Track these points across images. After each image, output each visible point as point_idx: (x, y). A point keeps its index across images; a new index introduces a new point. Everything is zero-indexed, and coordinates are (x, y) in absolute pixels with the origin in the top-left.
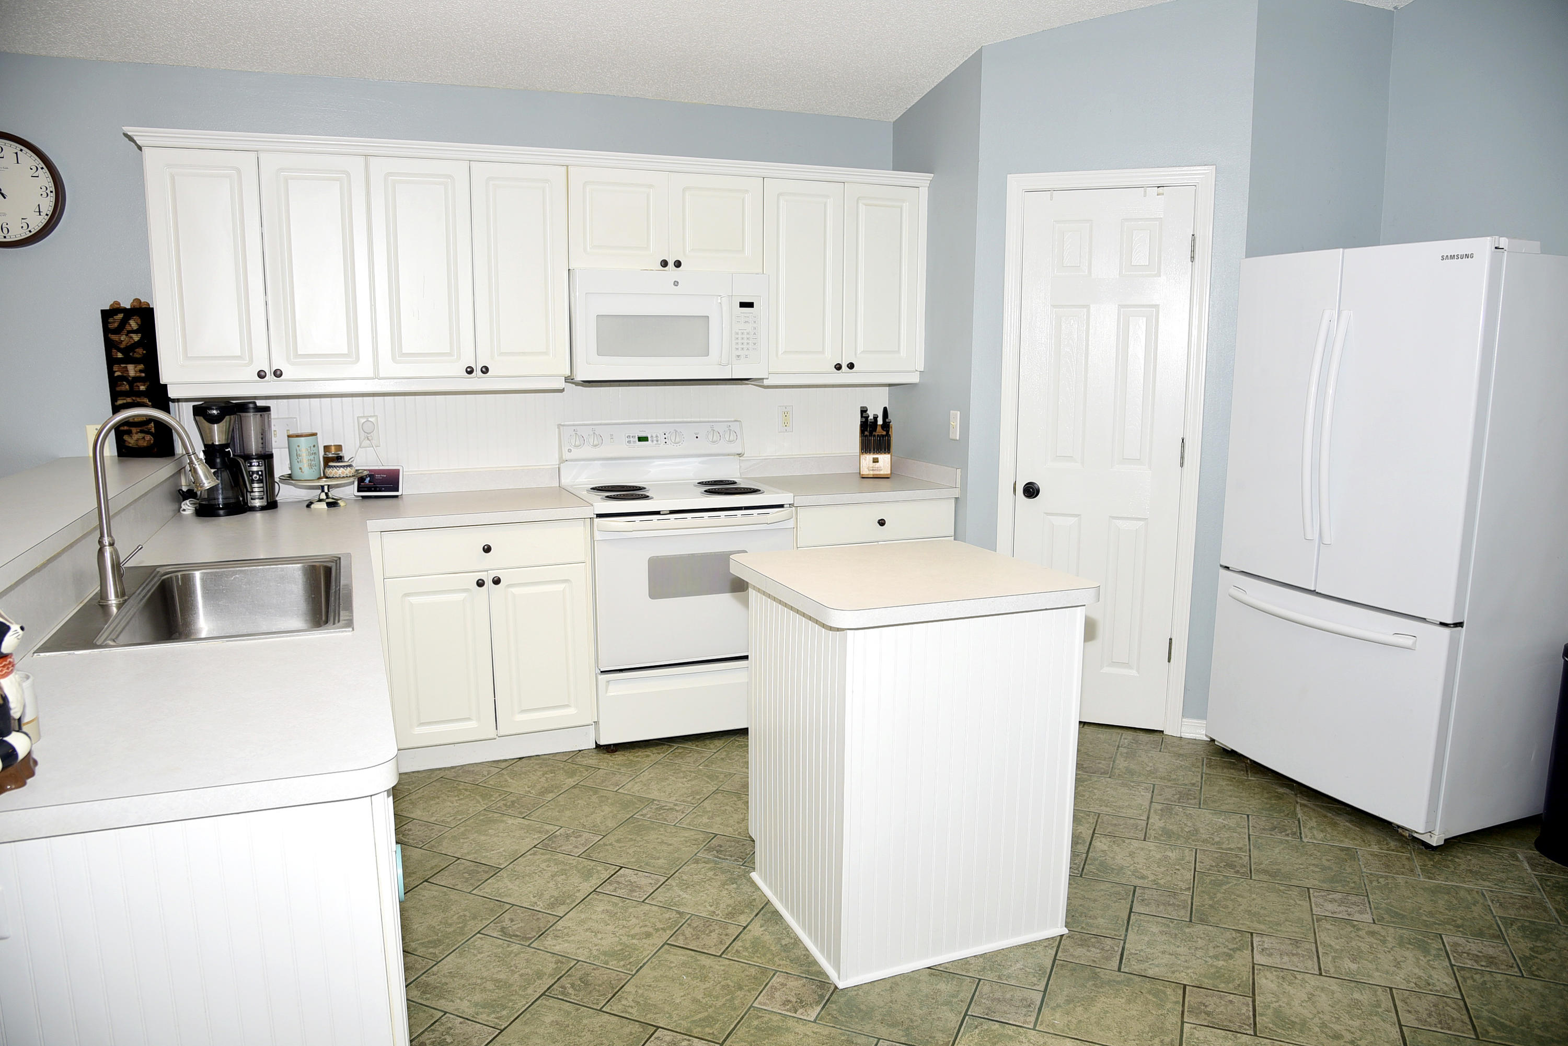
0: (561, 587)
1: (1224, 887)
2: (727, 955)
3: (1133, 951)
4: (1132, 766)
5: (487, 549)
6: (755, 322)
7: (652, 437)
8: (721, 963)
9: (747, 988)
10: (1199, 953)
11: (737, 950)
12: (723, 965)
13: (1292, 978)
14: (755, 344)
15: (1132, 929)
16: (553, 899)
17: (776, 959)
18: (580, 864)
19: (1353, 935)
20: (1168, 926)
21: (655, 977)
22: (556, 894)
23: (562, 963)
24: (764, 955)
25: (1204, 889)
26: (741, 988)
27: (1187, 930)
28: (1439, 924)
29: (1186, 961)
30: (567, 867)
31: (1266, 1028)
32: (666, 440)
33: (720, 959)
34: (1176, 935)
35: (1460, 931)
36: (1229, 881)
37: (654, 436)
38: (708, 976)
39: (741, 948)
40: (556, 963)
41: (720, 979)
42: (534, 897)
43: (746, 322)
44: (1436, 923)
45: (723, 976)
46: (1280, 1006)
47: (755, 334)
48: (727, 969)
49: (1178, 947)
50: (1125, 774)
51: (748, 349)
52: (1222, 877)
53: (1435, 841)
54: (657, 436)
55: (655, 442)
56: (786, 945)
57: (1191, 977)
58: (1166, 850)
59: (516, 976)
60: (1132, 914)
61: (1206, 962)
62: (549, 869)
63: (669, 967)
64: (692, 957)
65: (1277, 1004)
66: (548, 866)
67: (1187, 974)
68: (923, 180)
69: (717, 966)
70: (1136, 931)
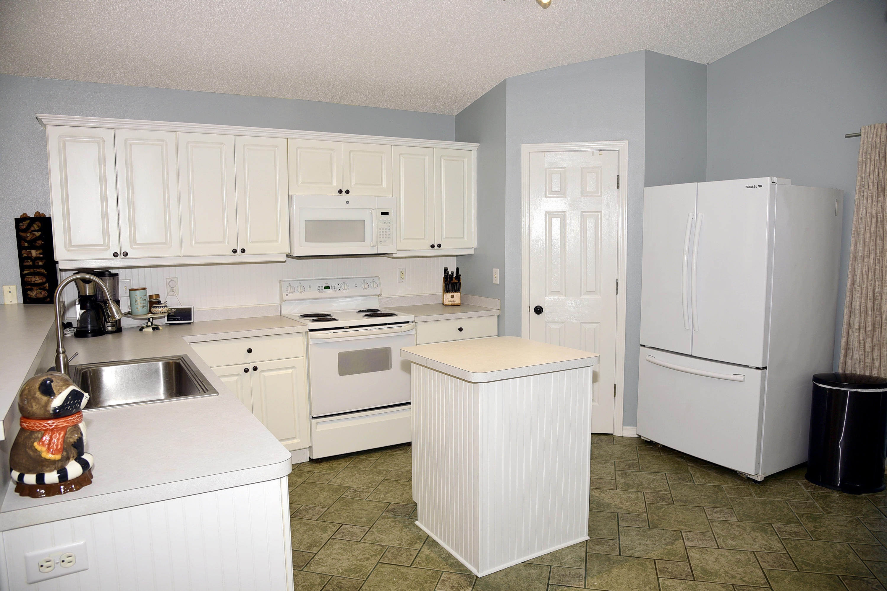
0: (290, 371)
1: (662, 510)
2: (414, 565)
3: (625, 545)
4: (602, 453)
5: (250, 351)
6: (389, 223)
7: (332, 286)
8: (412, 570)
9: (430, 582)
10: (658, 543)
11: (419, 563)
12: (414, 571)
13: (706, 551)
14: (389, 235)
15: (622, 534)
16: (308, 544)
17: (441, 565)
18: (319, 524)
19: (730, 528)
20: (639, 531)
21: (378, 580)
22: (309, 541)
23: (323, 578)
24: (434, 564)
25: (652, 512)
26: (426, 582)
27: (649, 532)
28: (769, 519)
29: (652, 548)
30: (312, 527)
31: (699, 576)
32: (340, 288)
33: (411, 568)
34: (644, 535)
35: (780, 521)
36: (664, 506)
37: (333, 286)
38: (406, 577)
39: (420, 562)
40: (320, 578)
41: (414, 578)
42: (298, 544)
43: (384, 223)
44: (768, 519)
45: (415, 577)
46: (703, 565)
47: (389, 229)
48: (416, 573)
49: (646, 541)
50: (599, 457)
51: (386, 238)
52: (659, 505)
53: (759, 479)
54: (334, 286)
55: (333, 289)
56: (444, 557)
57: (656, 555)
58: (629, 494)
59: (300, 587)
60: (620, 527)
61: (662, 547)
62: (302, 528)
63: (384, 574)
64: (395, 568)
65: (701, 564)
66: (301, 527)
67: (654, 554)
68: (474, 147)
69: (410, 572)
70: (623, 535)
